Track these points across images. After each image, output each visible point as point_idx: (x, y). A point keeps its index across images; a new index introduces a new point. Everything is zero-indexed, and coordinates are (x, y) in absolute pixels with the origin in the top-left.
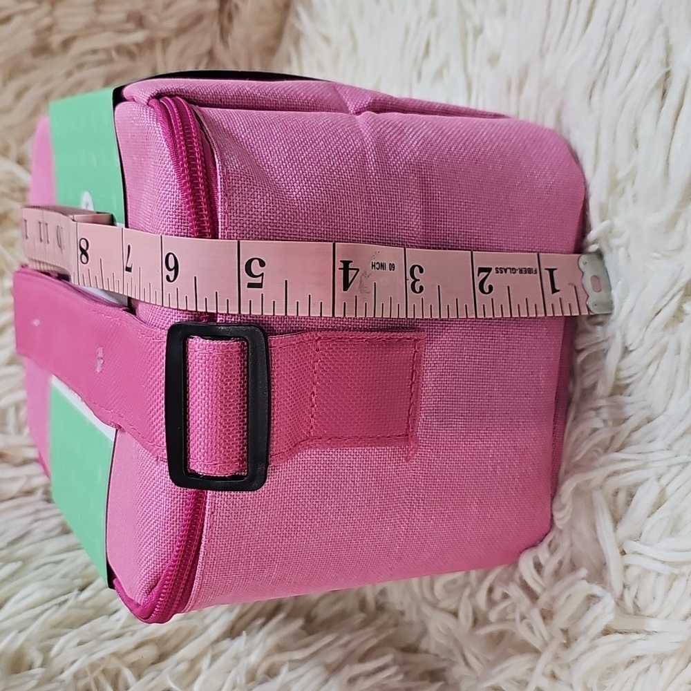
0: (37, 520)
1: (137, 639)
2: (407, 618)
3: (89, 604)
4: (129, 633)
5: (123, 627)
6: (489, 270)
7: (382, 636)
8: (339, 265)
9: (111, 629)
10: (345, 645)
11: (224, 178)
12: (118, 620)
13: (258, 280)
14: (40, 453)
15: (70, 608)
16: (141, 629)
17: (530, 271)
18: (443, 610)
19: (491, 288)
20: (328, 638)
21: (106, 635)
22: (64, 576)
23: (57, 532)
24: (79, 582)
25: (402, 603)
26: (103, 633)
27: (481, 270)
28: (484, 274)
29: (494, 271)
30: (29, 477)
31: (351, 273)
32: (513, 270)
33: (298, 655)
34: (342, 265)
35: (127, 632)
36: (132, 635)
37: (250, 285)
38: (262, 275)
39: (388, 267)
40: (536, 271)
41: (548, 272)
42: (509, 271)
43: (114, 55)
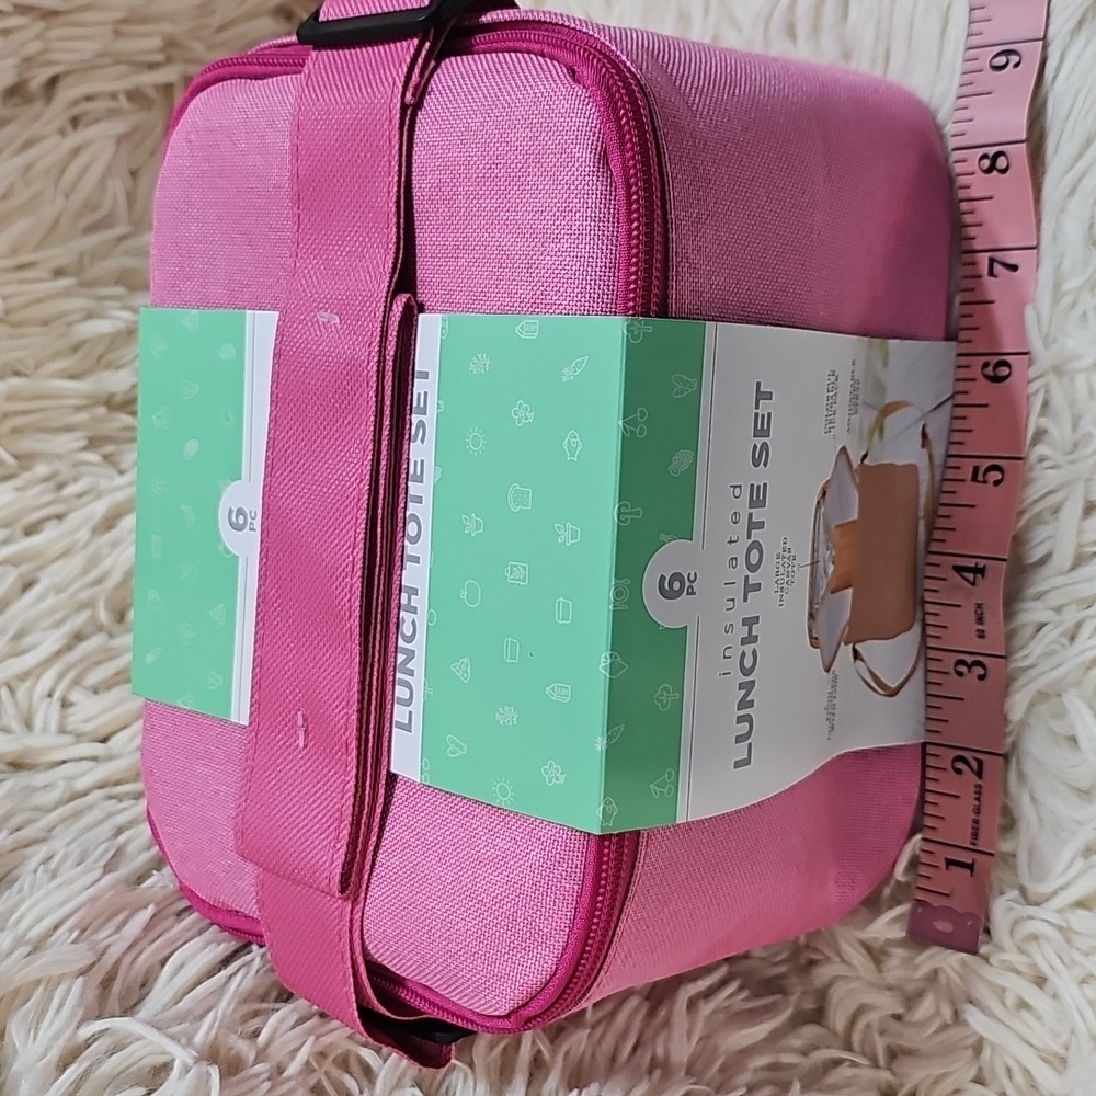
6: (979, 774)
8: (982, 563)
13: (980, 478)
17: (975, 835)
19: (959, 771)
27: (980, 763)
28: (974, 764)
29: (979, 782)
31: (970, 576)
32: (977, 811)
34: (981, 566)
37: (976, 469)
38: (985, 482)
39: (980, 627)
40: (974, 844)
41: (970, 862)
42: (977, 803)
43: (123, 102)
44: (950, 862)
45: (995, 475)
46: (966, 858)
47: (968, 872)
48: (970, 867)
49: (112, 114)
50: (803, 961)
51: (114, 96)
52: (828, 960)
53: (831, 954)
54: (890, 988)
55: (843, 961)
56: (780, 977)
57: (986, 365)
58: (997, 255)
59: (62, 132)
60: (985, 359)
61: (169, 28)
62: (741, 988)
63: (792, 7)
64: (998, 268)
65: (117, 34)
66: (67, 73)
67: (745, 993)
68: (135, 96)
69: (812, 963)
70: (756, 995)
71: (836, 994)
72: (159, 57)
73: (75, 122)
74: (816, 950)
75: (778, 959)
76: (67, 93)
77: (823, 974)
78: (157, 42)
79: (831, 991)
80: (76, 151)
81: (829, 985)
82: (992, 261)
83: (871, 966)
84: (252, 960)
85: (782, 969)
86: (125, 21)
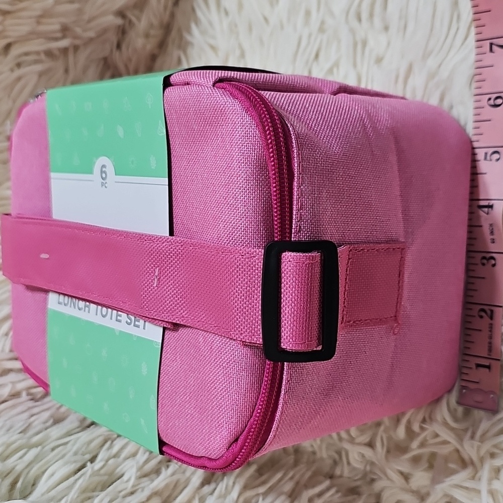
0: (32, 416)
1: (147, 493)
2: (318, 455)
3: (102, 472)
4: (140, 490)
5: (133, 486)
6: (491, 318)
7: (313, 469)
9: (126, 488)
10: (292, 478)
11: (297, 138)
12: (128, 481)
13: (488, 158)
14: (23, 364)
15: (90, 476)
16: (148, 485)
17: (490, 350)
18: (359, 444)
20: (279, 476)
21: (123, 493)
22: (76, 454)
23: (51, 421)
24: (88, 457)
25: (312, 446)
26: (120, 492)
27: (491, 311)
30: (13, 383)
32: (490, 337)
33: (262, 490)
35: (138, 489)
36: (143, 491)
37: (486, 154)
38: (491, 160)
39: (492, 237)
40: (489, 355)
41: (488, 364)
42: (490, 333)
43: (43, 57)
44: (478, 366)
45: (496, 156)
46: (486, 363)
47: (487, 370)
48: (489, 367)
49: (36, 62)
50: (368, 479)
51: (38, 53)
52: (380, 478)
53: (382, 476)
54: (413, 492)
55: (388, 479)
56: (357, 487)
57: (490, 99)
58: (494, 41)
59: (12, 70)
60: (488, 96)
61: (63, 20)
62: (337, 492)
63: (360, 5)
64: (494, 48)
65: (38, 23)
66: (15, 42)
67: (340, 494)
68: (49, 54)
69: (373, 480)
70: (345, 495)
71: (385, 496)
72: (59, 35)
73: (19, 65)
74: (375, 474)
75: (356, 478)
76: (15, 51)
77: (378, 486)
78: (57, 27)
79: (383, 494)
80: (19, 79)
81: (382, 491)
82: (491, 44)
83: (403, 481)
84: (87, 471)
85: (358, 483)
86: (41, 16)
